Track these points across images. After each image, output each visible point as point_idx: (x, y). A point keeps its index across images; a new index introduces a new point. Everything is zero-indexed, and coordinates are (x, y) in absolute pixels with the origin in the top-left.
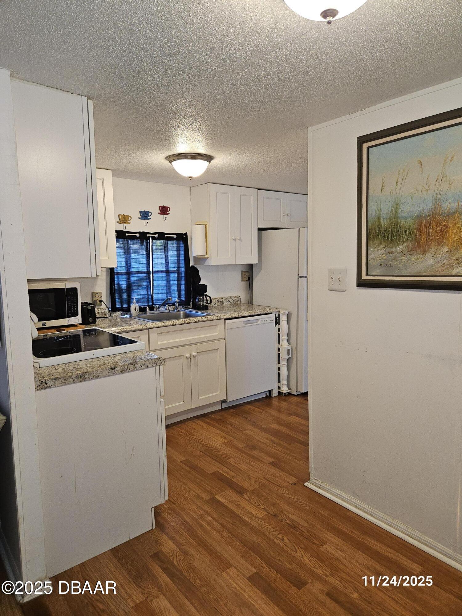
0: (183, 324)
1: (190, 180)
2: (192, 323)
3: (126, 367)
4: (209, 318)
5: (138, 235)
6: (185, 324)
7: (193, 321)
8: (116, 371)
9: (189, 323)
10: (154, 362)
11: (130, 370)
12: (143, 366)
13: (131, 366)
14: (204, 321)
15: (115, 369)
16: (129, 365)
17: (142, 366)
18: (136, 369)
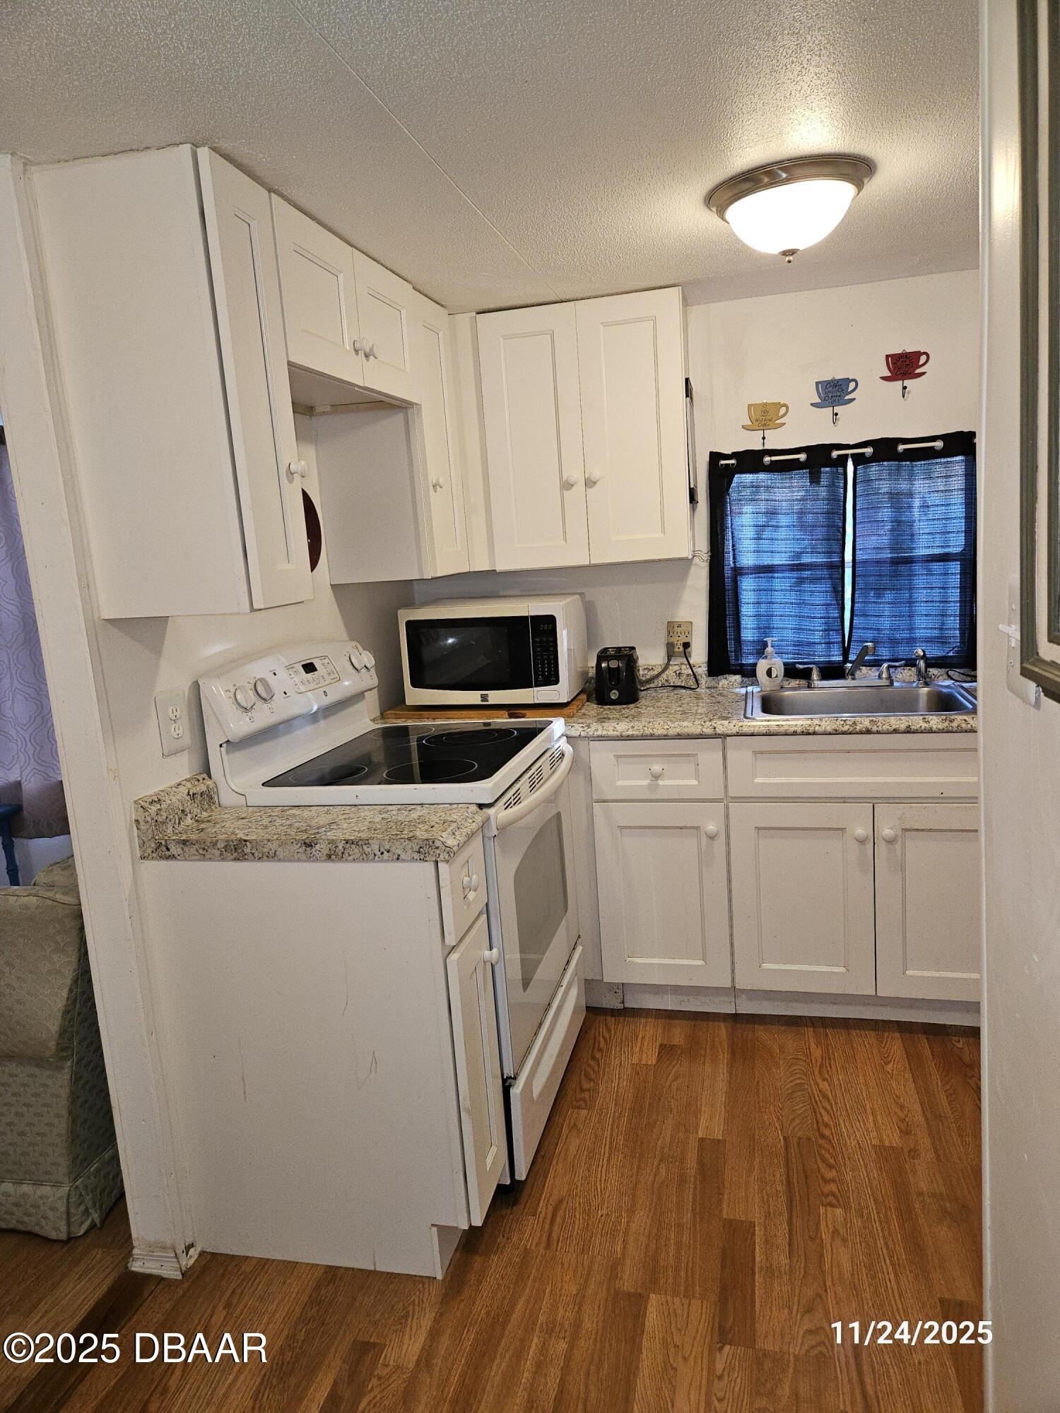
0: (844, 733)
1: (789, 262)
2: (878, 732)
3: (341, 847)
4: (955, 724)
5: (802, 457)
6: (850, 733)
7: (886, 727)
8: (315, 853)
9: (868, 732)
10: (416, 848)
11: (351, 858)
12: (385, 852)
13: (353, 846)
14: (930, 731)
15: (312, 846)
16: (347, 843)
17: (382, 853)
18: (365, 857)
